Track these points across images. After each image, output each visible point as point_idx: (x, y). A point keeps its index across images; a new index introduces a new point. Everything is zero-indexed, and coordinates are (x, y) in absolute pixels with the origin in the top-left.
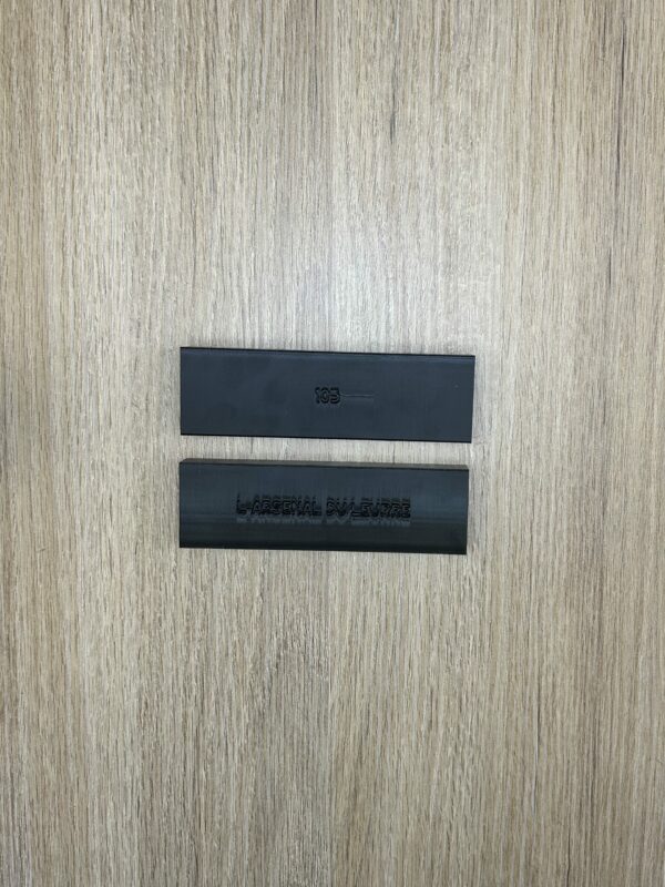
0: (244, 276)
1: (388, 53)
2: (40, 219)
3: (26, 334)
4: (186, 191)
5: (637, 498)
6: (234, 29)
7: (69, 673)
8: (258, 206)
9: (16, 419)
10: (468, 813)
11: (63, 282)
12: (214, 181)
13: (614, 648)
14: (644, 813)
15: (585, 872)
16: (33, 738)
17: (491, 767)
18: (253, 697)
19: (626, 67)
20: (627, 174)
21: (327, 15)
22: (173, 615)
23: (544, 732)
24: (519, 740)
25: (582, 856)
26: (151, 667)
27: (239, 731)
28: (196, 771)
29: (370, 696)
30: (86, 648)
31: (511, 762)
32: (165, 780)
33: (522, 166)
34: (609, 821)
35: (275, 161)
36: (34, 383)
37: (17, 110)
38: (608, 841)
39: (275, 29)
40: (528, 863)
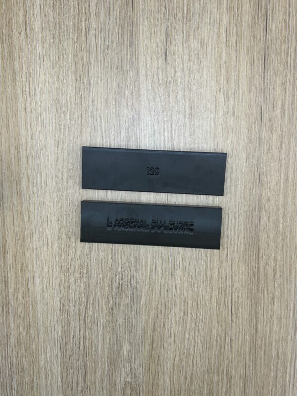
0: (103, 121)
1: (164, 23)
2: (16, 98)
3: (11, 147)
4: (77, 84)
5: (274, 215)
6: (97, 14)
7: (30, 291)
8: (108, 90)
9: (7, 184)
10: (201, 352)
11: (26, 124)
12: (89, 80)
13: (264, 280)
14: (278, 352)
15: (252, 378)
16: (16, 319)
17: (211, 332)
18: (109, 302)
19: (268, 26)
20: (269, 73)
21: (137, 7)
22: (74, 266)
23: (234, 317)
24: (223, 320)
25: (251, 371)
26: (65, 289)
27: (103, 316)
28: (84, 333)
29: (158, 301)
30: (38, 281)
31: (220, 329)
32: (72, 337)
33: (223, 70)
34: (263, 355)
35: (115, 71)
36: (14, 168)
37: (6, 51)
38: (262, 365)
39: (115, 14)
40: (227, 374)
